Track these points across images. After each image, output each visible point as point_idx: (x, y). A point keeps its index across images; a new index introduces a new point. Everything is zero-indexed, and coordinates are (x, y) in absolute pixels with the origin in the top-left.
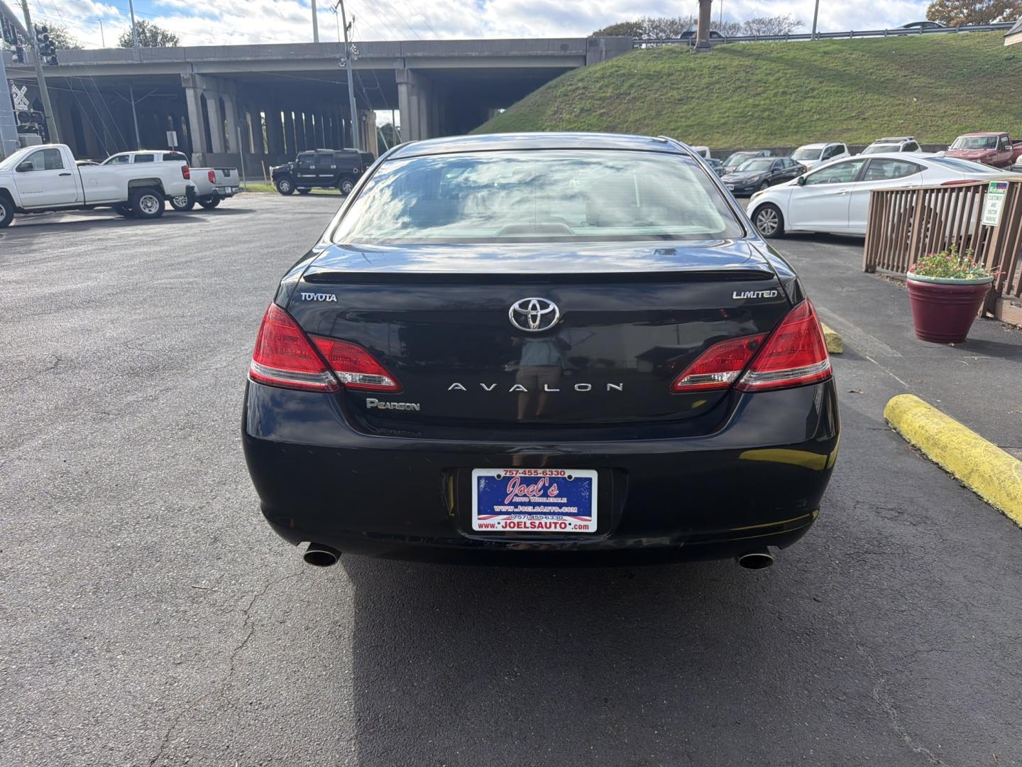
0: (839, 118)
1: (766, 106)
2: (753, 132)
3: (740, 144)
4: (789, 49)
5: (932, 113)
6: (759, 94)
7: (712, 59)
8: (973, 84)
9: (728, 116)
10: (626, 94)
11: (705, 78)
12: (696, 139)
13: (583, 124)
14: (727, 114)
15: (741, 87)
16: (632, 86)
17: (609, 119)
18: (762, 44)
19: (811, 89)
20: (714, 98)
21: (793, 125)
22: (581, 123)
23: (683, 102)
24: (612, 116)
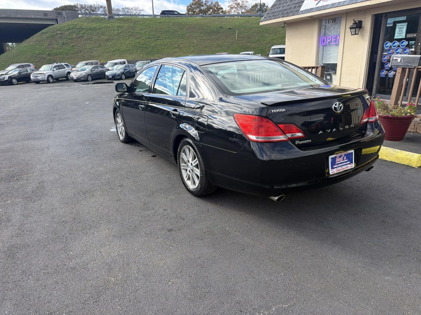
0: (172, 48)
1: (143, 43)
2: (141, 53)
3: (137, 58)
4: (146, 20)
5: (202, 46)
6: (140, 38)
7: (116, 23)
8: (212, 36)
9: (130, 47)
10: (82, 37)
11: (115, 31)
12: (119, 56)
13: (65, 50)
14: (129, 46)
15: (131, 35)
16: (84, 33)
17: (77, 48)
18: (135, 18)
19: (158, 36)
20: (122, 39)
21: (156, 50)
22: (64, 49)
23: (109, 41)
24: (78, 46)
